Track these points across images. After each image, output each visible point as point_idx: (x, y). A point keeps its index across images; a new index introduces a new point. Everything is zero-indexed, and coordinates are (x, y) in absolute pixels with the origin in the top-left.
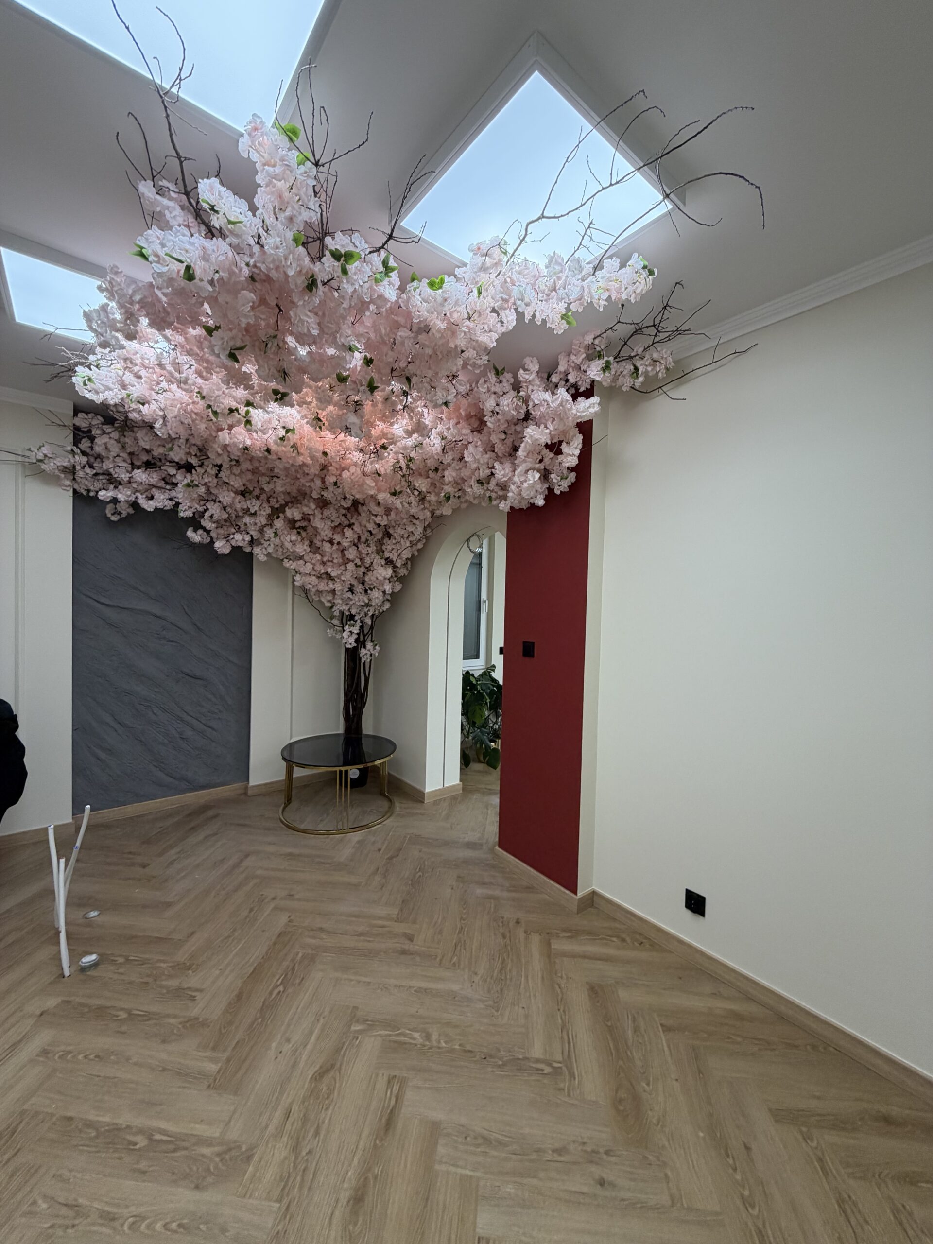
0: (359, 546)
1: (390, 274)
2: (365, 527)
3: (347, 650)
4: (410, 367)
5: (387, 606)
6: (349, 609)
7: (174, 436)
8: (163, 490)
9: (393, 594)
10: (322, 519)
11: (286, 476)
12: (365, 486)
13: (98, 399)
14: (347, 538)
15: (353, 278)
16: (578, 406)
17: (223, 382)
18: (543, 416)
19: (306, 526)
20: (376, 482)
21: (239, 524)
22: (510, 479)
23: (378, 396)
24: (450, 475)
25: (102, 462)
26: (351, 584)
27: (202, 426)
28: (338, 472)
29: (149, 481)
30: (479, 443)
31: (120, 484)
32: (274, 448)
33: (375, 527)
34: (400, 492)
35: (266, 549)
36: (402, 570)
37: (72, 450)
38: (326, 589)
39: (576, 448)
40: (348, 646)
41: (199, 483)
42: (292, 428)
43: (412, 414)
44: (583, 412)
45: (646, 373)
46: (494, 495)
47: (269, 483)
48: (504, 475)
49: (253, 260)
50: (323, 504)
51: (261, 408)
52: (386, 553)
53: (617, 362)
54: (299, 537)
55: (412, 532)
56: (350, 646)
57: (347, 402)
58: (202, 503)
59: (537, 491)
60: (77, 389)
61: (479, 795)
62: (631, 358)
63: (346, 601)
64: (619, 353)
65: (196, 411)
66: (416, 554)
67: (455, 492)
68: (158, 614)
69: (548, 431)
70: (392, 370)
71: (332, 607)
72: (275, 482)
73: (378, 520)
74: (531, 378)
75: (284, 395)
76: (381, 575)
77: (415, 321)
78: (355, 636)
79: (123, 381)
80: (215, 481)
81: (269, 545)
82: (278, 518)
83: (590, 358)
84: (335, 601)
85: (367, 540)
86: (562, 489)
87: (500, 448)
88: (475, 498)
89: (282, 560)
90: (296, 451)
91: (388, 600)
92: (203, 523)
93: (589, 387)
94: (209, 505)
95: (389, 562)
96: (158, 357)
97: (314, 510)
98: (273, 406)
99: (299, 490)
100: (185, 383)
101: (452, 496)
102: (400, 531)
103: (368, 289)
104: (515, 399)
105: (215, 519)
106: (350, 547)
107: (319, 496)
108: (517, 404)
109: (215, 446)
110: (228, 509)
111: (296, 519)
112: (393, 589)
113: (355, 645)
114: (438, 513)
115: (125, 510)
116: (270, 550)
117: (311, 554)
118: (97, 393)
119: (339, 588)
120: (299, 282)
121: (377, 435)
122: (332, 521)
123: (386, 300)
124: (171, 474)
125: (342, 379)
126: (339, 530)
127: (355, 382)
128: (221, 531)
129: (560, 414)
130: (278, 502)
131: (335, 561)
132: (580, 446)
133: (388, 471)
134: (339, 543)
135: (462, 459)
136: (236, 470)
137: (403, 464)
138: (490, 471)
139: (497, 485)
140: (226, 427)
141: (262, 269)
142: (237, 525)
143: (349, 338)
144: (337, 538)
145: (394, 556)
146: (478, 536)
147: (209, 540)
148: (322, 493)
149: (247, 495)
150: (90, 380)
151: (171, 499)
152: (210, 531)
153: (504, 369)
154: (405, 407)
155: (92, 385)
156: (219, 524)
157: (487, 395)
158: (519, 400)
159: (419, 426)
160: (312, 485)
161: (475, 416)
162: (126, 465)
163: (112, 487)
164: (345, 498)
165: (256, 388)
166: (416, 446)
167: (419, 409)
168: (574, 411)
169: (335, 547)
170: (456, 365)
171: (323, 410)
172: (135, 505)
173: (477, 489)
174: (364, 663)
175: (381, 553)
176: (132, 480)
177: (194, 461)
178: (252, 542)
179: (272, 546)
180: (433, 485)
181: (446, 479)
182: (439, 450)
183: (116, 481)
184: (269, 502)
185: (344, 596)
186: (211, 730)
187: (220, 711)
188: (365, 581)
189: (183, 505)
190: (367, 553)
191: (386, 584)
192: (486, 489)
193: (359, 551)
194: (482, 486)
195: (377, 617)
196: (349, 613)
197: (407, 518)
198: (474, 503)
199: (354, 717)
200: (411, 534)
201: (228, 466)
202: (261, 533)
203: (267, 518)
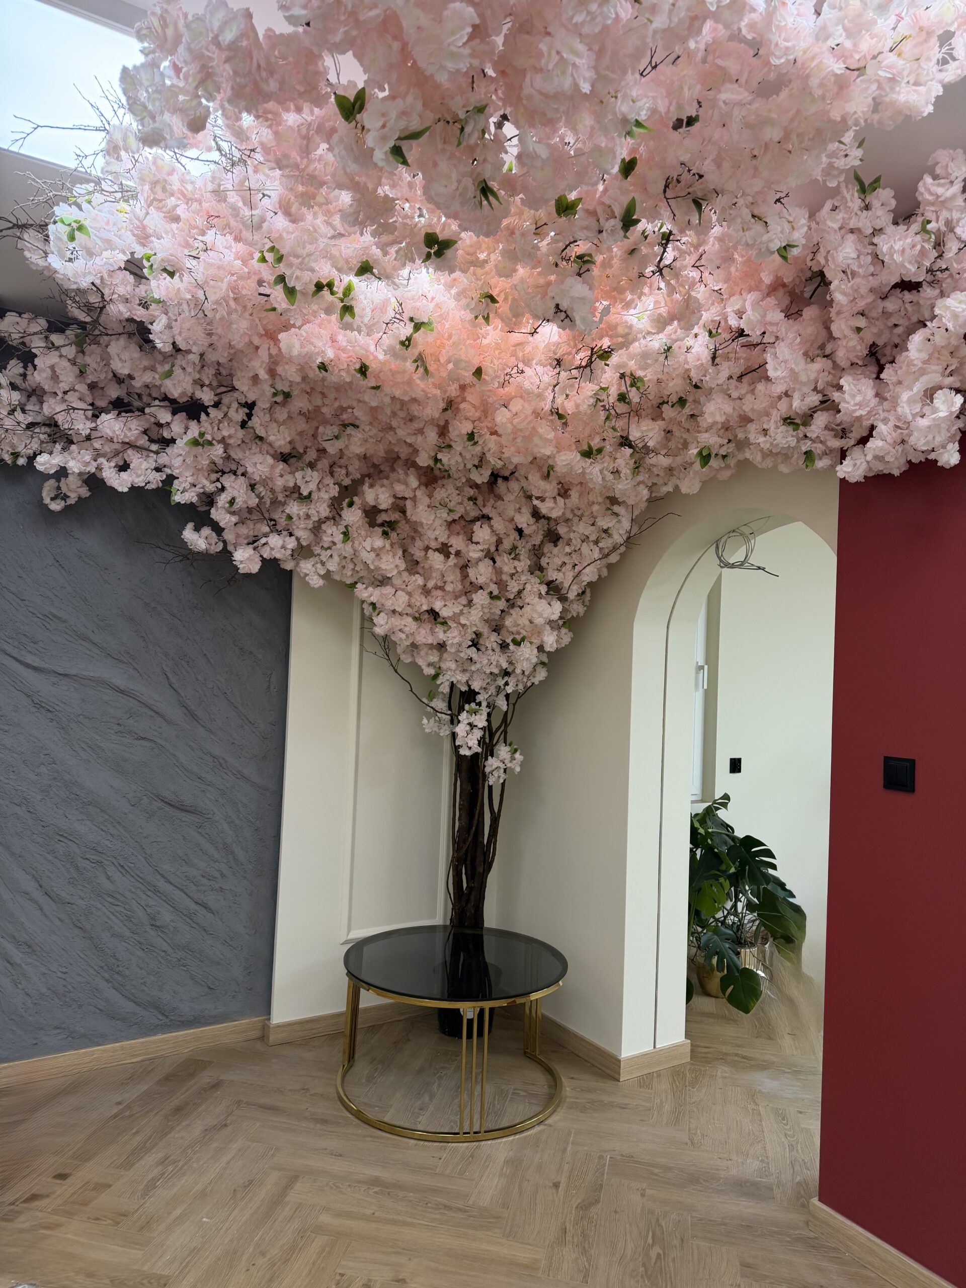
0: (497, 559)
2: (512, 520)
3: (460, 759)
5: (542, 674)
6: (467, 682)
7: (181, 346)
8: (145, 453)
9: (554, 653)
10: (429, 506)
11: (371, 424)
12: (536, 440)
14: (477, 543)
19: (396, 522)
20: (556, 430)
21: (275, 517)
25: (42, 403)
26: (476, 632)
28: (478, 414)
29: (125, 436)
31: (74, 441)
33: (534, 520)
34: (600, 451)
35: (323, 564)
36: (575, 606)
38: (430, 641)
40: (464, 752)
41: (213, 439)
42: (426, 320)
46: (818, 448)
47: (337, 437)
51: (386, 277)
52: (548, 571)
54: (387, 543)
55: (605, 531)
56: (468, 753)
57: (565, 257)
58: (214, 476)
61: (726, 1069)
63: (464, 665)
65: (239, 289)
66: (605, 573)
67: (721, 447)
70: (669, 184)
71: (436, 676)
72: (349, 435)
74: (947, 194)
75: (446, 245)
76: (537, 616)
78: (478, 734)
80: (240, 433)
81: (331, 556)
82: (351, 505)
84: (442, 665)
85: (514, 548)
89: (353, 585)
90: (421, 370)
91: (543, 663)
92: (215, 514)
94: (227, 481)
95: (554, 588)
96: (216, 179)
97: (415, 490)
98: (416, 273)
101: (714, 454)
102: (583, 528)
104: (918, 238)
106: (480, 560)
107: (431, 463)
108: (923, 247)
109: (256, 364)
110: (260, 489)
111: (382, 507)
112: (557, 641)
113: (479, 750)
114: (667, 489)
115: (75, 490)
116: (332, 566)
117: (405, 574)
119: (456, 641)
122: (450, 511)
124: (163, 421)
125: (565, 208)
126: (457, 527)
127: (593, 213)
128: (243, 530)
130: (347, 475)
131: (449, 588)
133: (584, 408)
134: (458, 553)
136: (281, 414)
138: (820, 396)
139: (827, 428)
142: (271, 520)
144: (457, 543)
145: (565, 578)
147: (220, 546)
148: (439, 457)
149: (294, 461)
150: (80, 228)
151: (158, 470)
152: (224, 529)
153: (876, 181)
156: (242, 517)
157: (840, 235)
158: (927, 241)
160: (421, 440)
162: (84, 406)
163: (59, 447)
164: (481, 465)
165: (398, 229)
166: (660, 352)
169: (452, 560)
171: (507, 276)
172: (93, 481)
173: (783, 437)
174: (490, 787)
175: (538, 573)
176: (95, 434)
177: (206, 397)
178: (298, 551)
179: (336, 558)
183: (65, 436)
184: (332, 476)
185: (462, 655)
186: (203, 911)
187: (223, 875)
188: (503, 626)
189: (180, 480)
190: (514, 571)
191: (546, 633)
192: (801, 435)
193: (494, 567)
194: (794, 430)
195: (519, 696)
196: (466, 689)
197: (599, 504)
198: (763, 466)
199: (470, 893)
200: (604, 535)
201: (268, 405)
202: (315, 535)
203: (329, 506)
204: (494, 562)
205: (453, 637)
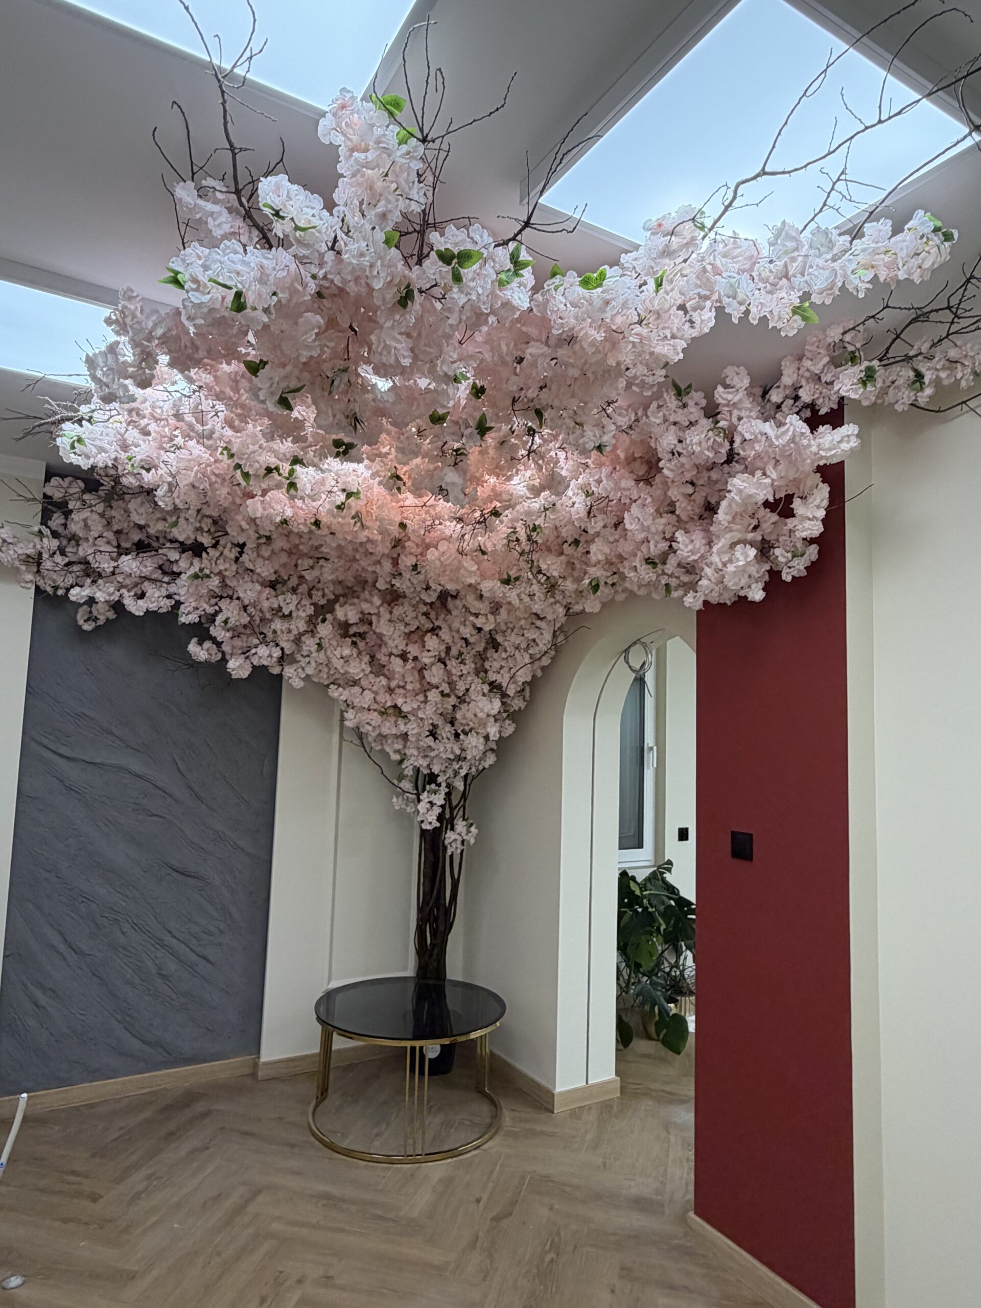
0: (448, 662)
1: (521, 272)
2: (458, 631)
3: (423, 832)
4: (544, 394)
5: (491, 759)
6: (429, 765)
7: (181, 506)
8: (159, 584)
9: (501, 741)
10: (390, 621)
11: (339, 557)
12: (462, 571)
13: (85, 464)
14: (429, 651)
15: (468, 286)
16: (821, 441)
17: (264, 435)
18: (758, 456)
19: (365, 633)
20: (478, 563)
21: (265, 631)
22: (702, 556)
23: (490, 439)
24: (598, 551)
26: (432, 724)
27: (223, 491)
28: (419, 550)
29: (141, 571)
30: (649, 500)
31: (100, 576)
32: (325, 519)
33: (475, 632)
34: (517, 579)
35: (303, 669)
36: (516, 701)
37: (40, 532)
38: (394, 732)
39: (818, 507)
40: (426, 826)
41: (211, 572)
42: (355, 491)
43: (540, 462)
44: (830, 449)
45: (937, 382)
46: (673, 582)
47: (312, 568)
48: (693, 552)
49: (323, 271)
50: (393, 597)
51: (314, 466)
52: (490, 673)
53: (884, 366)
54: (355, 651)
55: (534, 640)
56: (429, 827)
57: (443, 452)
58: (213, 601)
59: (750, 576)
60: (61, 454)
61: (651, 1101)
62: (908, 359)
63: (425, 752)
64: (887, 352)
65: (217, 472)
66: (539, 673)
67: (608, 577)
68: (139, 773)
69: (768, 481)
70: (514, 401)
71: (401, 762)
72: (322, 566)
73: (479, 622)
74: (736, 399)
75: (350, 446)
76: (482, 711)
77: (555, 332)
78: (437, 811)
79: (125, 440)
80: (234, 567)
81: (309, 662)
82: (324, 621)
83: (836, 363)
84: (407, 751)
85: (461, 654)
86: (795, 573)
87: (684, 508)
88: (640, 587)
89: (328, 686)
90: (359, 524)
91: (492, 750)
92: (213, 631)
93: (835, 407)
94: (224, 604)
95: (495, 687)
96: (174, 405)
97: (378, 607)
98: (333, 464)
99: (355, 578)
100: (210, 437)
101: (602, 583)
102: (514, 639)
103: (487, 296)
104: (711, 433)
105: (229, 625)
106: (433, 664)
107: (388, 586)
108: (715, 440)
109: (239, 518)
110: (251, 610)
111: (351, 622)
112: (500, 732)
113: (438, 825)
114: (577, 608)
115: (103, 613)
116: (310, 671)
117: (371, 676)
118: (88, 457)
119: (415, 732)
120: (389, 296)
121: (485, 496)
122: (407, 624)
123: (514, 308)
124: (173, 559)
125: (437, 419)
126: (415, 637)
127: (457, 423)
128: (237, 642)
129: (791, 454)
130: (324, 596)
131: (409, 687)
132: (825, 503)
133: (499, 547)
134: (415, 659)
135: (618, 524)
136: (266, 552)
137: (522, 535)
138: (668, 544)
139: (680, 566)
140: (260, 493)
141: (336, 282)
142: (261, 633)
143: (455, 365)
144: (413, 650)
145: (503, 679)
146: (645, 645)
147: (219, 656)
148: (393, 583)
149: (279, 586)
150: (80, 440)
151: (168, 597)
152: (223, 643)
153: (690, 386)
154: (530, 452)
155: (82, 447)
156: (236, 633)
157: (663, 427)
158: (718, 435)
159: (553, 479)
160: (378, 569)
161: (641, 457)
162: (109, 548)
163: (89, 581)
164: (428, 588)
165: (310, 439)
166: (546, 509)
167: (553, 453)
168: (814, 449)
170: (617, 389)
171: (405, 464)
172: (118, 606)
173: (647, 574)
174: (452, 857)
175: (482, 674)
176: (117, 571)
177: (206, 540)
178: (282, 660)
179: (313, 664)
180: (571, 565)
181: (593, 558)
182: (583, 513)
183: (94, 571)
184: (311, 597)
185: (421, 743)
186: (204, 963)
187: (221, 932)
188: (456, 719)
189: (186, 605)
190: (460, 673)
191: (489, 725)
192: (660, 572)
193: (447, 670)
194: (654, 568)
195: (474, 778)
196: (428, 771)
197: (525, 619)
198: (639, 593)
199: (433, 949)
200: (532, 644)
201: (254, 545)
202: (297, 644)
203: (307, 622)
204: (446, 665)
205: (412, 728)
